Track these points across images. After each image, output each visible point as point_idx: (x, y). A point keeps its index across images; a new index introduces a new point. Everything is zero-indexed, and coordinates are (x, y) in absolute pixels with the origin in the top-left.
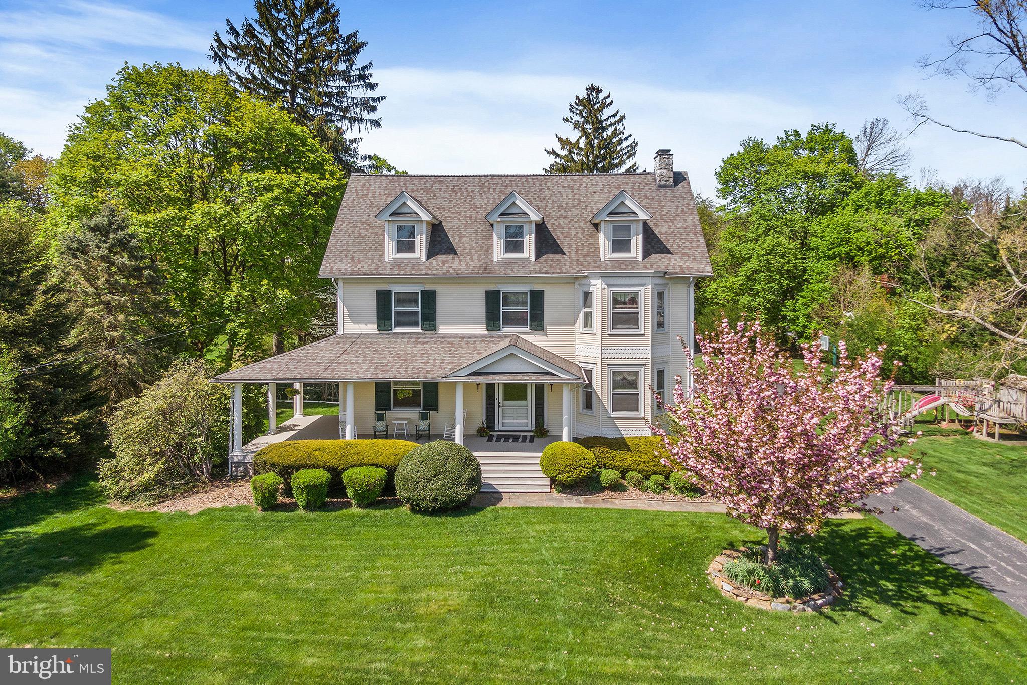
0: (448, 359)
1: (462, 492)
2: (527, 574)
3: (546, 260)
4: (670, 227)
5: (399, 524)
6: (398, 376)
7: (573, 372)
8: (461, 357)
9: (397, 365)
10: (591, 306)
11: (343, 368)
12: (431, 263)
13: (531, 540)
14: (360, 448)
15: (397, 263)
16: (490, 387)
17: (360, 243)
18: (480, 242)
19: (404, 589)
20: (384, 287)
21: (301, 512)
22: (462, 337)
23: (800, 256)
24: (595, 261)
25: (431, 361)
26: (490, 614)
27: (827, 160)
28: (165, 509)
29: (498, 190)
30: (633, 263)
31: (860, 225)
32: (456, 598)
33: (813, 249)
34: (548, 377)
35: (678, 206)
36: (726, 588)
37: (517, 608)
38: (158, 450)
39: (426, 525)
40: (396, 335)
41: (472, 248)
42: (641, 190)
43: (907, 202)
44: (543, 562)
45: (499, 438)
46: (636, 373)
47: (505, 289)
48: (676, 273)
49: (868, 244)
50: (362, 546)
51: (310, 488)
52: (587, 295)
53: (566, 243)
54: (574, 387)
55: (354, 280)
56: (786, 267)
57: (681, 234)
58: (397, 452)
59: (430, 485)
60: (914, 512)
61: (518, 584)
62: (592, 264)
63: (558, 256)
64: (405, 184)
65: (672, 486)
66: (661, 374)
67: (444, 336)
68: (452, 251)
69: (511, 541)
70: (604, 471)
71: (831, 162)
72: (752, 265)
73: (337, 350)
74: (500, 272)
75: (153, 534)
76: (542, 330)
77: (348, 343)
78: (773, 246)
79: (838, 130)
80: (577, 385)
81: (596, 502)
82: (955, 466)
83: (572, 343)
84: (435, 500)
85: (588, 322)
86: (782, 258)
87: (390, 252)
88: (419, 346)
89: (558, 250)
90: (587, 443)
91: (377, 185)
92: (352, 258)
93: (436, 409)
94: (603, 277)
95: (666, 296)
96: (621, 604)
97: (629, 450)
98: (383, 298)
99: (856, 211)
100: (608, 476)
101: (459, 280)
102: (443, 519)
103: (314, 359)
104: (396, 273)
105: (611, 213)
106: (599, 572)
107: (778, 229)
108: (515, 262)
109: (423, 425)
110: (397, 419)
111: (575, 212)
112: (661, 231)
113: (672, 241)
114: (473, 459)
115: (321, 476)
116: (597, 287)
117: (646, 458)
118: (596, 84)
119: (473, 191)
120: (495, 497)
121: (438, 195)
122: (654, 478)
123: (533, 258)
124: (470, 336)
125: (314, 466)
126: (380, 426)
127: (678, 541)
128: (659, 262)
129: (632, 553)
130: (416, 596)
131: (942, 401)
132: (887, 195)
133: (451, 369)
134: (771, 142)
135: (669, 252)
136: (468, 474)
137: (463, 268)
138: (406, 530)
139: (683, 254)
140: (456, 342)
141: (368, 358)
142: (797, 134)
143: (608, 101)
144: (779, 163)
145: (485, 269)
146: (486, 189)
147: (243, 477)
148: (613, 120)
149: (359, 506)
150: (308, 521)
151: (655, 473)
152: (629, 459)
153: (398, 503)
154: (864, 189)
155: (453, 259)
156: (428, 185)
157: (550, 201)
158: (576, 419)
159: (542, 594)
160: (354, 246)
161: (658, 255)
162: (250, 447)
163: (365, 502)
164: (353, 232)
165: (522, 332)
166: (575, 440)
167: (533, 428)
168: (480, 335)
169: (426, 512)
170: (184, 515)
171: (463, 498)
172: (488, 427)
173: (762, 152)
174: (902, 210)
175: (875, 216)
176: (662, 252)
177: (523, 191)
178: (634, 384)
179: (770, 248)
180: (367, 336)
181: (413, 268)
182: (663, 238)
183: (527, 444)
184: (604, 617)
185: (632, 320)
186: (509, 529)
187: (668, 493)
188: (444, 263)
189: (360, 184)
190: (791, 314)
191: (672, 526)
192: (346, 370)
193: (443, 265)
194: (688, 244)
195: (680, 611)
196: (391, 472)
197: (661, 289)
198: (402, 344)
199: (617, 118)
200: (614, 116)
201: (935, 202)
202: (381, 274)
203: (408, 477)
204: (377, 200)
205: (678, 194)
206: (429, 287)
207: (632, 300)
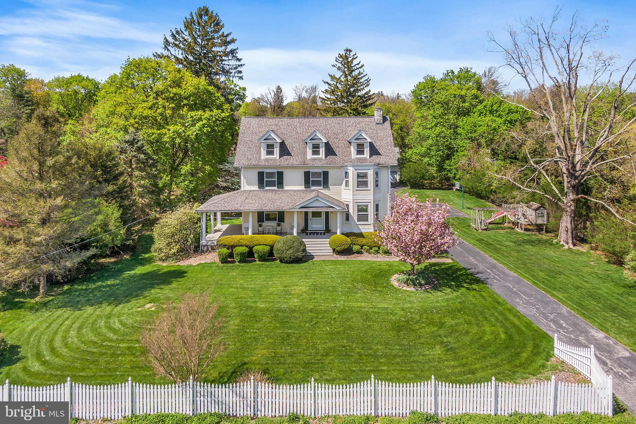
0: (290, 201)
1: (300, 254)
2: (327, 281)
3: (329, 158)
4: (381, 143)
5: (277, 267)
6: (271, 209)
7: (342, 206)
8: (295, 200)
9: (270, 204)
10: (348, 178)
11: (248, 206)
12: (281, 160)
13: (328, 271)
14: (258, 238)
15: (267, 160)
16: (306, 213)
17: (250, 151)
18: (301, 150)
19: (286, 287)
20: (261, 170)
21: (237, 263)
22: (295, 191)
23: (453, 137)
24: (350, 159)
25: (283, 202)
26: (316, 293)
27: (466, 88)
29: (307, 125)
30: (365, 159)
31: (481, 123)
32: (304, 289)
33: (459, 134)
34: (331, 209)
35: (384, 133)
36: (396, 284)
37: (325, 291)
38: (177, 240)
39: (288, 267)
40: (266, 190)
41: (298, 153)
42: (369, 125)
43: (505, 111)
44: (333, 278)
45: (310, 233)
46: (367, 206)
47: (312, 170)
48: (383, 164)
49: (484, 133)
50: (266, 274)
51: (242, 254)
52: (347, 173)
53: (337, 151)
54: (342, 212)
55: (248, 168)
56: (446, 143)
57: (385, 146)
58: (273, 239)
59: (288, 252)
60: (473, 260)
61: (325, 284)
62: (349, 160)
63: (334, 156)
64: (266, 122)
65: (381, 252)
66: (377, 206)
67: (287, 191)
68: (289, 154)
69: (320, 271)
70: (354, 246)
71: (468, 89)
72: (430, 141)
73: (243, 198)
74: (310, 163)
76: (328, 188)
77: (247, 194)
78: (439, 133)
79: (473, 71)
80: (343, 212)
81: (352, 258)
82: (499, 243)
83: (340, 193)
84: (290, 258)
85: (347, 185)
86: (444, 139)
87: (264, 155)
88: (277, 195)
89: (334, 154)
90: (348, 235)
91: (254, 122)
92: (247, 158)
93: (284, 222)
94: (353, 166)
95: (379, 174)
96: (360, 289)
97: (364, 238)
98: (261, 175)
99: (480, 115)
100: (356, 248)
101: (293, 167)
102: (293, 265)
103: (235, 202)
104: (267, 164)
105: (356, 139)
106: (353, 280)
107: (442, 124)
108: (317, 159)
109: (279, 228)
110: (267, 226)
111: (341, 136)
112: (377, 145)
113: (381, 149)
114: (303, 242)
115: (245, 249)
116: (351, 170)
117: (371, 241)
118: (349, 48)
119: (296, 125)
120: (311, 257)
121: (281, 127)
122: (374, 248)
123: (324, 158)
124: (298, 191)
125: (241, 246)
126: (261, 229)
127: (381, 271)
128: (376, 159)
129: (365, 275)
130: (290, 288)
131: (505, 214)
132: (495, 107)
133: (292, 206)
134: (439, 76)
135: (380, 155)
136: (302, 248)
137: (295, 162)
138: (281, 269)
139: (386, 156)
140: (292, 194)
141: (257, 201)
142: (452, 72)
143: (355, 56)
144: (442, 88)
145: (304, 163)
146: (302, 125)
147: (206, 251)
148: (358, 66)
149: (260, 261)
150: (242, 266)
151: (374, 247)
152: (364, 241)
153: (276, 259)
154: (484, 104)
155: (290, 158)
156: (276, 122)
157: (330, 130)
158: (342, 225)
159: (333, 287)
160: (247, 152)
161: (376, 156)
163: (262, 259)
164: (246, 146)
165: (320, 188)
166: (342, 234)
167: (324, 229)
168: (302, 190)
169: (286, 262)
171: (300, 257)
172: (305, 229)
173: (434, 82)
174: (501, 115)
175: (488, 118)
176: (377, 155)
177: (318, 126)
178: (366, 210)
179: (438, 134)
180: (254, 191)
181: (273, 162)
182: (378, 148)
183: (322, 236)
184: (354, 293)
185: (365, 184)
186: (319, 268)
187: (379, 254)
188: (286, 159)
189: (247, 122)
190: (448, 168)
191: (380, 265)
192: (249, 206)
193: (286, 161)
194: (388, 151)
195: (380, 291)
196: (272, 247)
197: (377, 170)
198: (269, 195)
199: (360, 65)
200: (358, 64)
201: (518, 111)
202: (260, 165)
203: (279, 249)
204: (255, 130)
205: (384, 127)
206: (280, 170)
207: (365, 176)
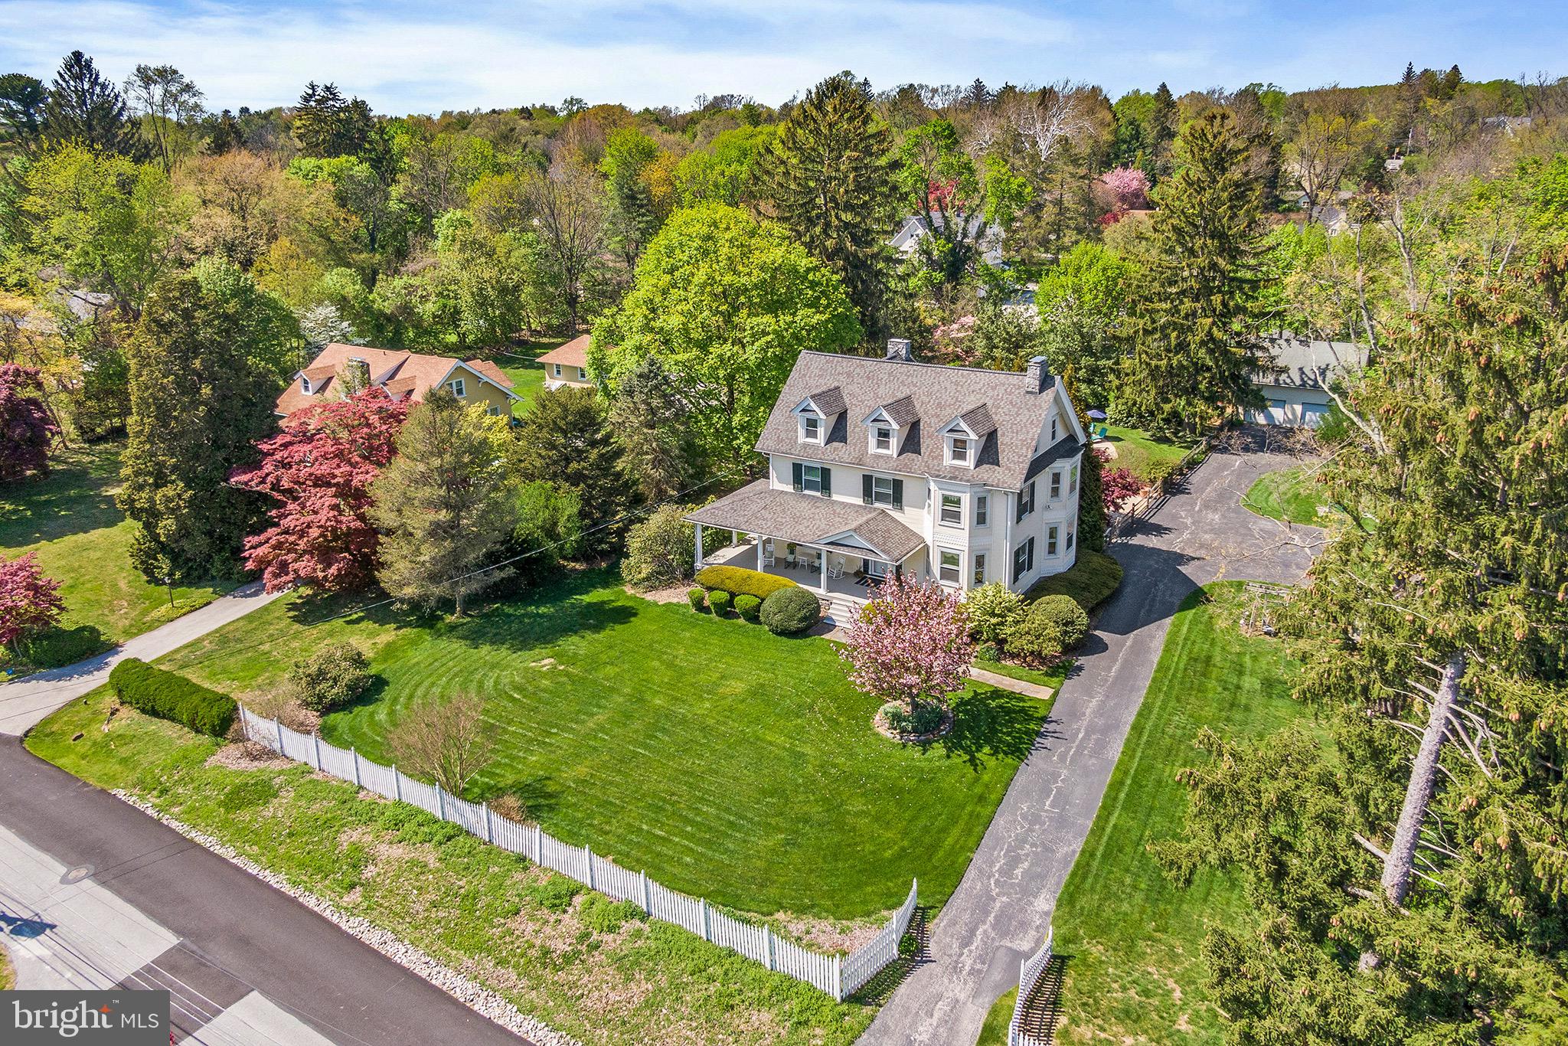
1: (793, 625)
3: (906, 458)
4: (1012, 438)
5: (754, 637)
6: (784, 536)
8: (833, 525)
10: (930, 500)
11: (757, 523)
12: (828, 448)
14: (753, 581)
15: (806, 445)
20: (799, 462)
21: (713, 615)
22: (848, 505)
24: (938, 465)
26: (748, 700)
28: (649, 597)
30: (965, 470)
32: (741, 688)
35: (1031, 416)
36: (876, 718)
37: (764, 700)
39: (769, 641)
40: (804, 495)
41: (859, 438)
42: (1010, 394)
45: (869, 580)
46: (959, 555)
47: (876, 475)
48: (994, 485)
51: (715, 605)
52: (929, 491)
53: (926, 443)
57: (1017, 445)
58: (772, 588)
59: (775, 617)
61: (777, 689)
62: (935, 468)
63: (915, 456)
64: (836, 367)
66: (980, 558)
67: (836, 502)
68: (844, 439)
74: (873, 462)
75: (635, 615)
76: (901, 509)
77: (771, 499)
83: (920, 522)
84: (777, 627)
87: (802, 436)
88: (813, 509)
89: (915, 451)
91: (817, 363)
92: (779, 437)
94: (935, 482)
95: (988, 500)
98: (797, 469)
102: (781, 638)
104: (801, 455)
105: (951, 431)
108: (884, 456)
110: (802, 555)
112: (1003, 441)
113: (1006, 453)
115: (723, 598)
116: (933, 487)
119: (881, 379)
120: (829, 629)
121: (856, 380)
123: (895, 455)
124: (853, 505)
125: (722, 589)
128: (988, 473)
133: (818, 537)
135: (998, 463)
136: (801, 615)
137: (846, 457)
138: (754, 642)
139: (1008, 466)
140: (844, 509)
145: (864, 459)
146: (892, 378)
149: (744, 618)
150: (712, 623)
153: (737, 616)
155: (842, 447)
156: (854, 367)
157: (934, 397)
160: (782, 425)
161: (988, 466)
162: (711, 559)
165: (887, 508)
168: (859, 505)
170: (656, 604)
176: (994, 464)
177: (919, 383)
178: (956, 563)
180: (787, 493)
181: (816, 451)
182: (1000, 448)
185: (956, 516)
188: (835, 449)
192: (757, 525)
193: (834, 452)
194: (1016, 458)
197: (982, 495)
198: (809, 503)
202: (791, 454)
203: (766, 609)
204: (812, 381)
205: (1037, 403)
206: (826, 465)
207: (958, 502)
